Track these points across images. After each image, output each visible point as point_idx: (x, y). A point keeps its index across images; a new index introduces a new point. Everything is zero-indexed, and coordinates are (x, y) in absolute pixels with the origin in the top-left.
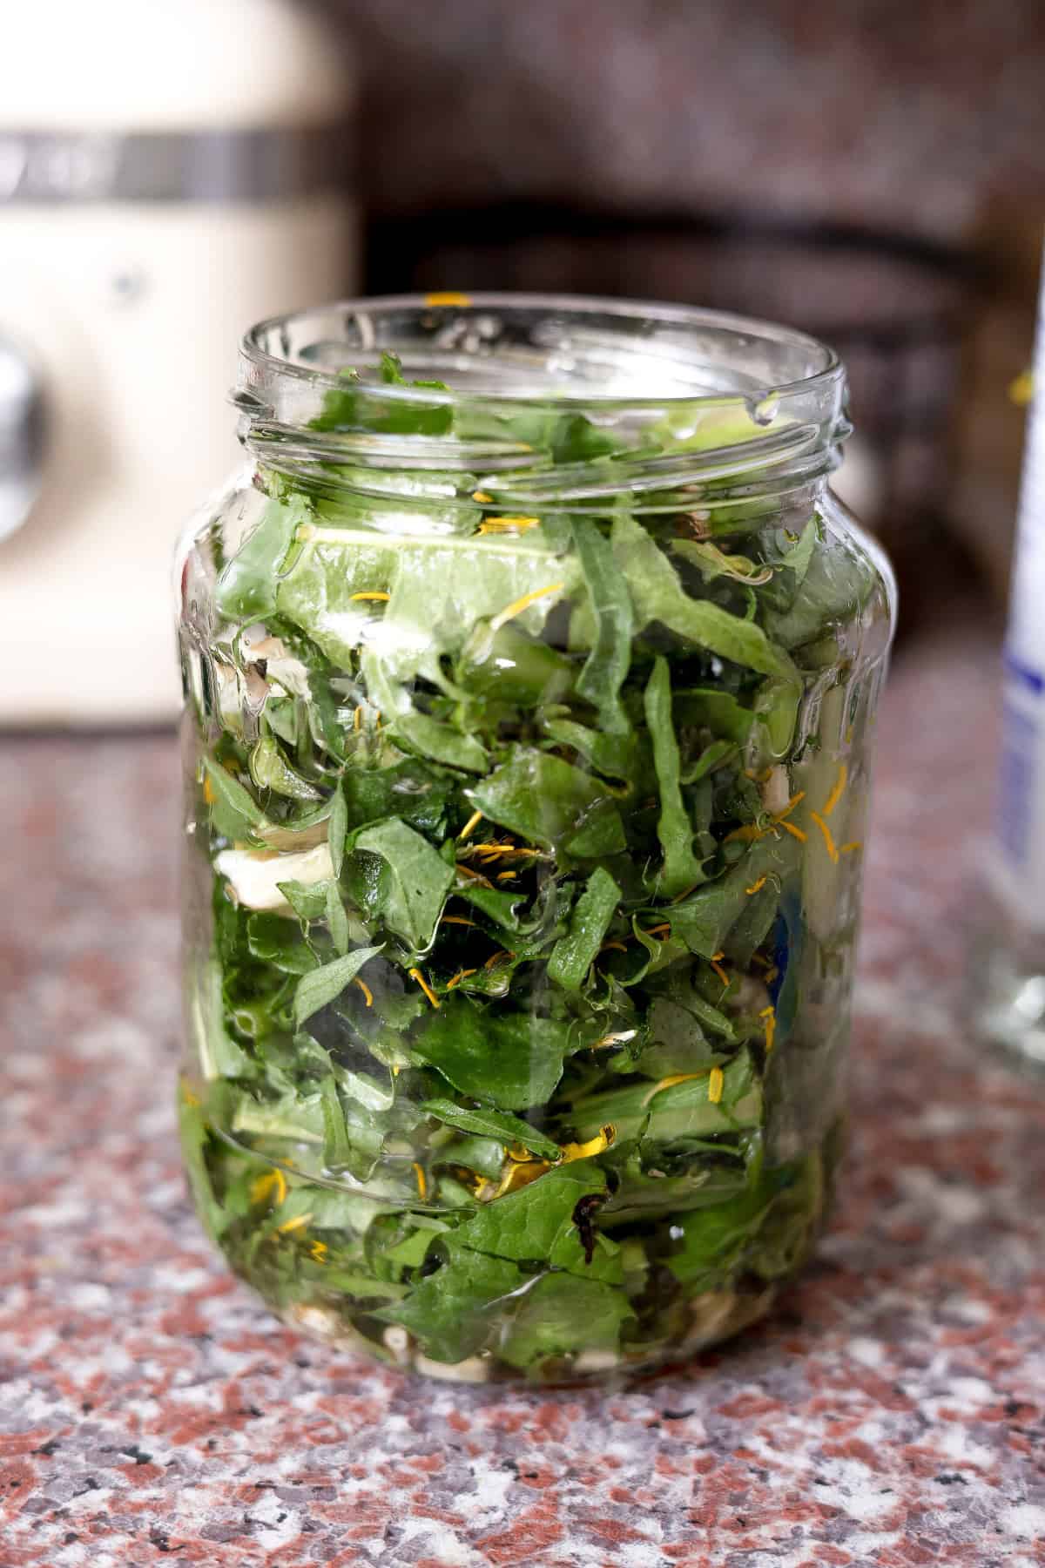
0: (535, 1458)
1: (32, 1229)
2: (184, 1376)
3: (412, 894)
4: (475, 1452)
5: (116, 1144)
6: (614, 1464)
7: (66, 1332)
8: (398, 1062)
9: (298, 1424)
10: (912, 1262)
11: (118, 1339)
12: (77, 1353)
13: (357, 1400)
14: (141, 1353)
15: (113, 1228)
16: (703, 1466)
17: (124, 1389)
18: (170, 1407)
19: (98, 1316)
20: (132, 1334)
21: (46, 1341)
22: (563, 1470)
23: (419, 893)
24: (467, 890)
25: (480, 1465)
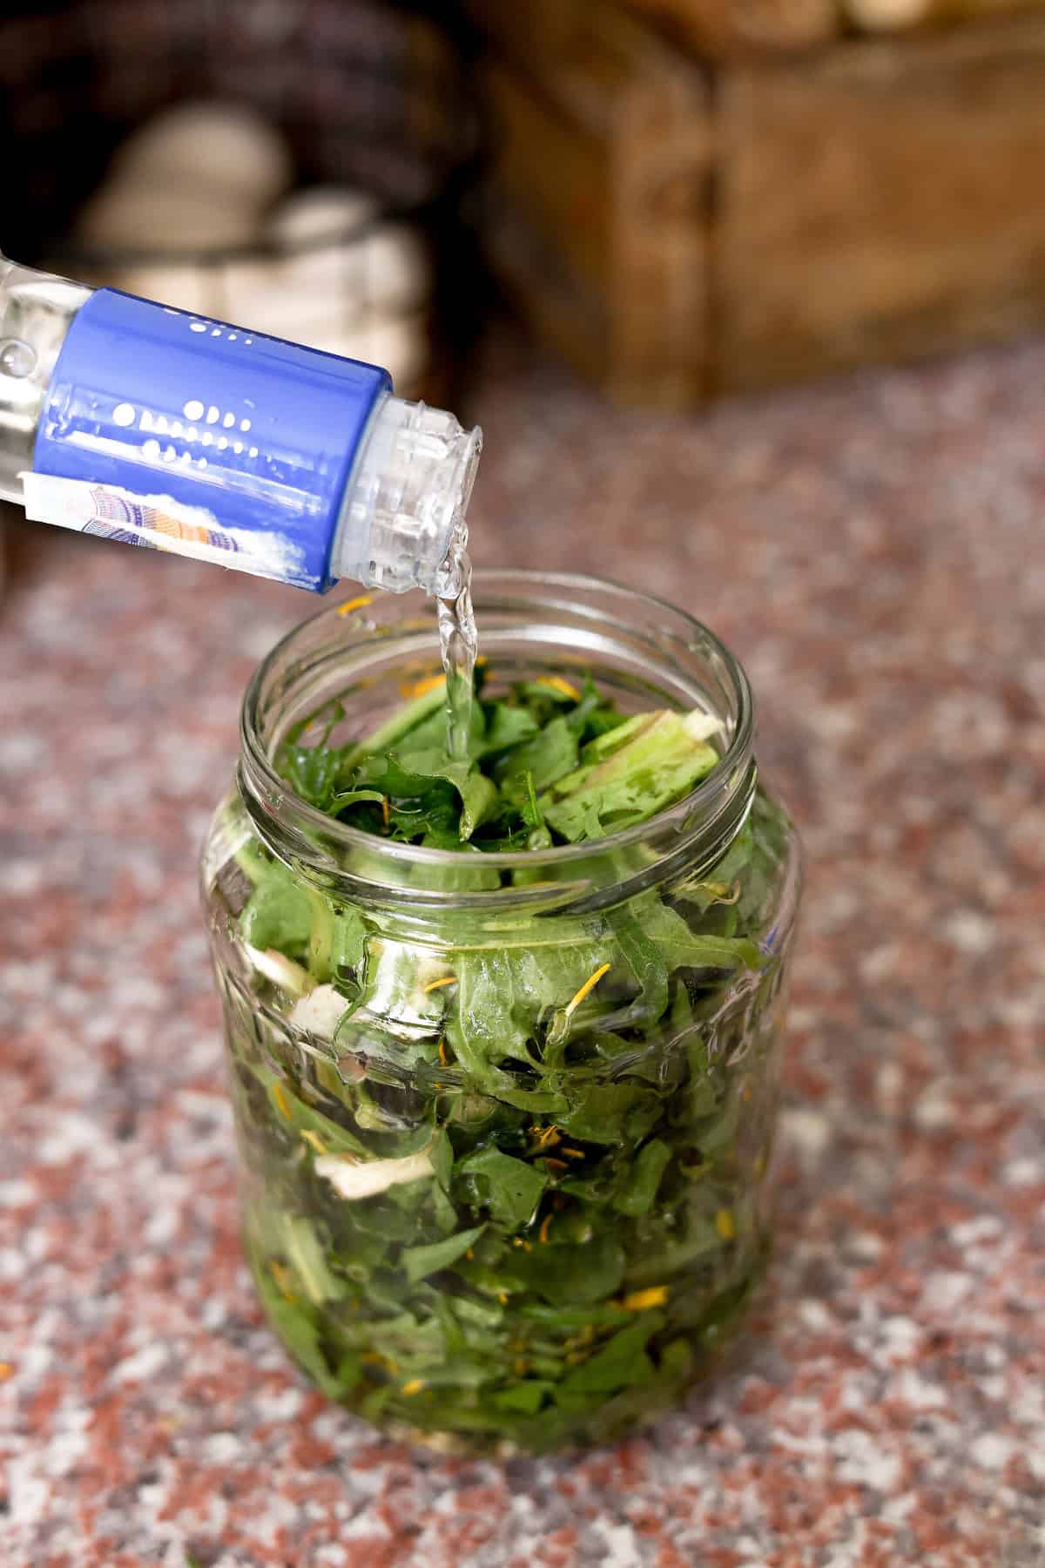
0: (637, 1506)
1: (131, 1386)
2: (343, 1509)
3: (514, 1197)
4: (592, 1515)
5: (144, 1266)
6: (694, 1491)
7: (229, 1493)
8: (502, 1292)
9: (454, 1531)
10: (804, 1205)
11: (271, 1486)
12: (248, 1513)
13: (481, 1490)
14: (299, 1496)
15: (198, 1367)
16: (756, 1472)
17: (306, 1539)
18: (350, 1546)
19: (242, 1466)
20: (280, 1478)
21: (218, 1508)
22: (660, 1511)
23: (519, 1194)
24: (559, 1186)
25: (601, 1526)
